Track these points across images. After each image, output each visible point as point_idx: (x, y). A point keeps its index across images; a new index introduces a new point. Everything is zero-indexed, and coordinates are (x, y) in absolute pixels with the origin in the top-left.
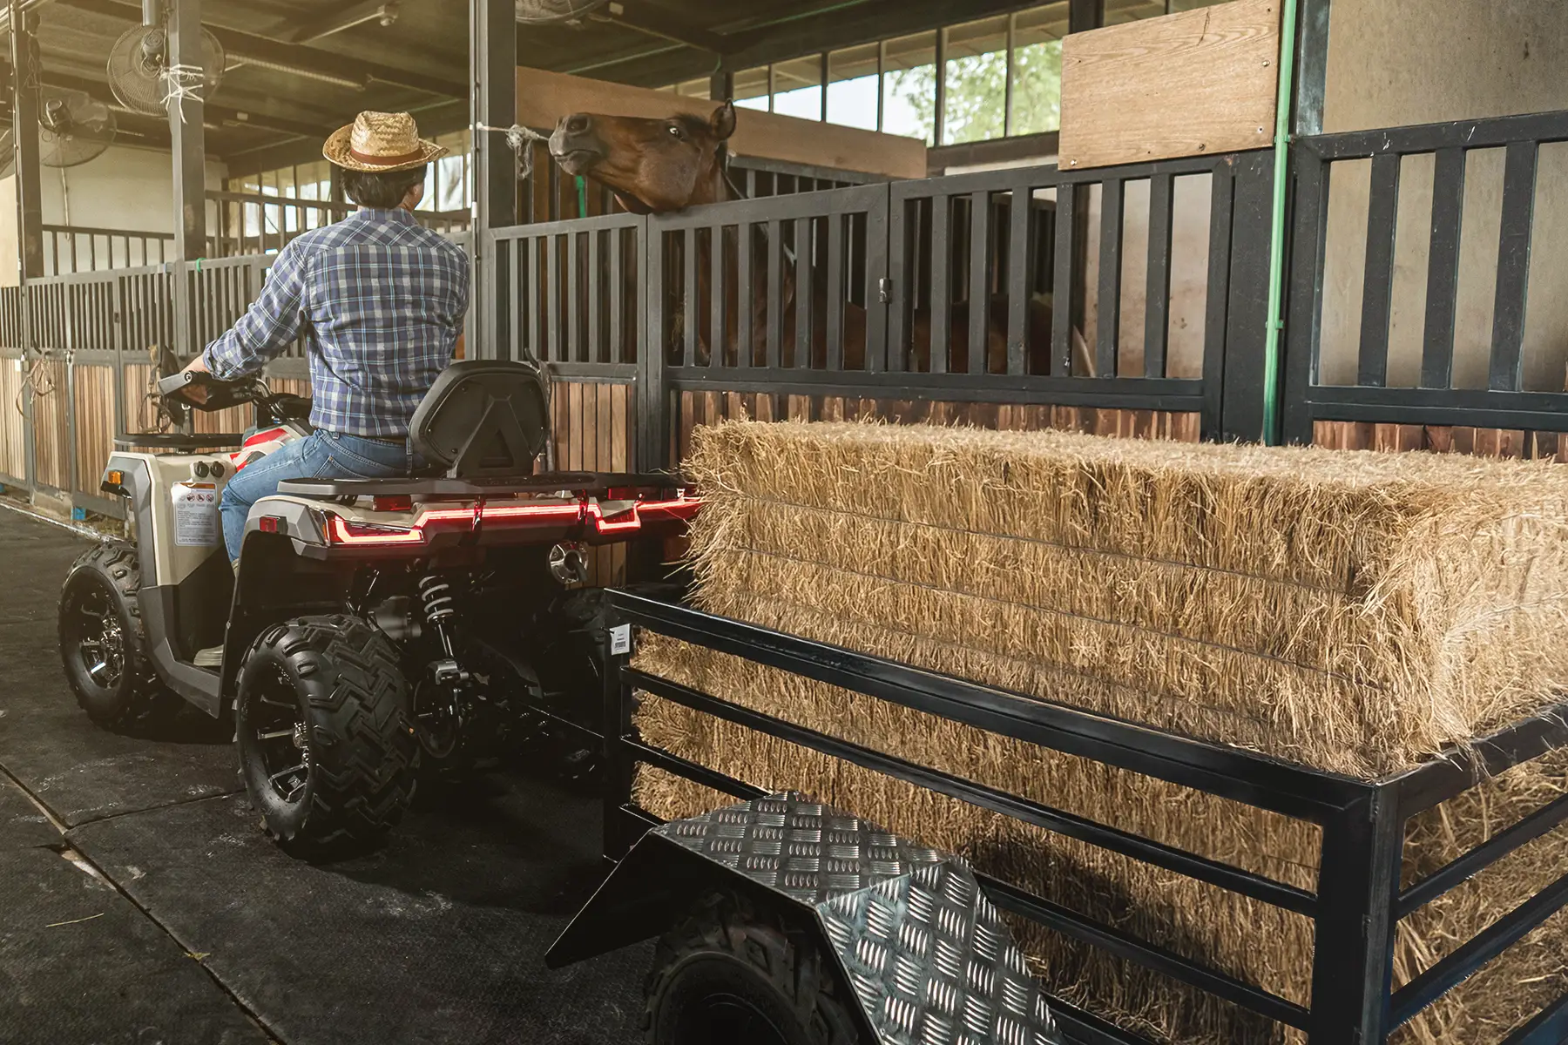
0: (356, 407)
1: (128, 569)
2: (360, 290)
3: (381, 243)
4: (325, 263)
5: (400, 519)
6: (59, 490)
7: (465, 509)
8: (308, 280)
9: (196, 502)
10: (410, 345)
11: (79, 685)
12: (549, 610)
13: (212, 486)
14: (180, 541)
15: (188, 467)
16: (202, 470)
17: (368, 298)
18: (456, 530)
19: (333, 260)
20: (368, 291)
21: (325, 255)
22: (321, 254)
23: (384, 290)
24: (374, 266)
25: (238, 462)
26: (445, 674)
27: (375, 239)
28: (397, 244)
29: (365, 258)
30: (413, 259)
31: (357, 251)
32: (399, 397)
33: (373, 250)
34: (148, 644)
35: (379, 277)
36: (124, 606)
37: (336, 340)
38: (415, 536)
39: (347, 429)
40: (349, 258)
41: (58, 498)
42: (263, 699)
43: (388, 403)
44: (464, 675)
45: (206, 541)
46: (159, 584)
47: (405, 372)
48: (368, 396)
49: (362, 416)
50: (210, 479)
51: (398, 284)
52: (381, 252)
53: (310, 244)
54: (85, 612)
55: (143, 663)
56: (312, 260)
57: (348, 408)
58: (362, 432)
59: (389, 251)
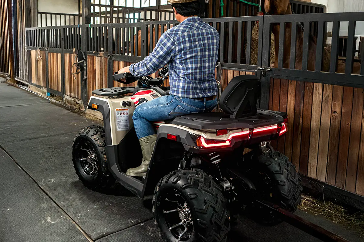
0: (188, 88)
1: (100, 137)
2: (193, 46)
3: (197, 29)
4: (181, 38)
5: (222, 137)
6: (42, 87)
7: (242, 131)
8: (175, 45)
9: (123, 115)
10: (207, 65)
11: (79, 173)
12: (251, 158)
13: (127, 109)
14: (118, 129)
15: (119, 103)
16: (125, 104)
17: (196, 49)
18: (240, 140)
19: (184, 37)
20: (195, 46)
21: (181, 36)
22: (179, 35)
23: (200, 45)
24: (196, 38)
25: (135, 101)
26: (227, 188)
27: (195, 28)
28: (202, 29)
29: (194, 35)
30: (207, 33)
31: (191, 33)
32: (202, 83)
33: (195, 32)
34: (108, 164)
35: (198, 41)
36: (99, 150)
37: (184, 64)
38: (228, 143)
39: (185, 96)
40: (189, 36)
41: (42, 89)
42: (167, 199)
43: (199, 86)
44: (233, 188)
45: (126, 128)
46: (113, 145)
47: (205, 73)
48: (193, 84)
49: (191, 91)
50: (127, 107)
51: (204, 43)
52: (198, 32)
53: (174, 32)
54: (82, 149)
55: (106, 170)
56: (176, 38)
57: (186, 88)
58: (191, 96)
59: (200, 32)
